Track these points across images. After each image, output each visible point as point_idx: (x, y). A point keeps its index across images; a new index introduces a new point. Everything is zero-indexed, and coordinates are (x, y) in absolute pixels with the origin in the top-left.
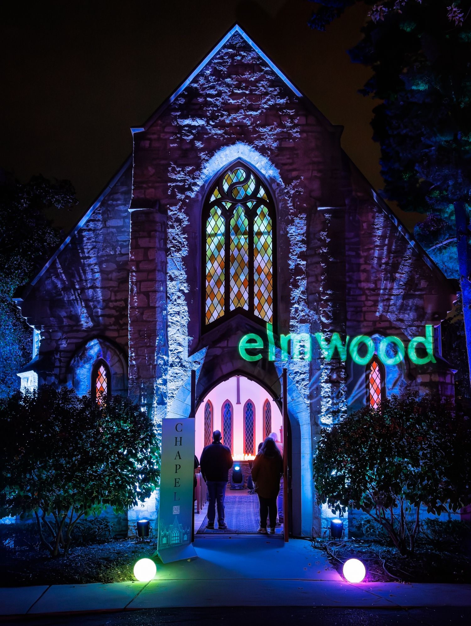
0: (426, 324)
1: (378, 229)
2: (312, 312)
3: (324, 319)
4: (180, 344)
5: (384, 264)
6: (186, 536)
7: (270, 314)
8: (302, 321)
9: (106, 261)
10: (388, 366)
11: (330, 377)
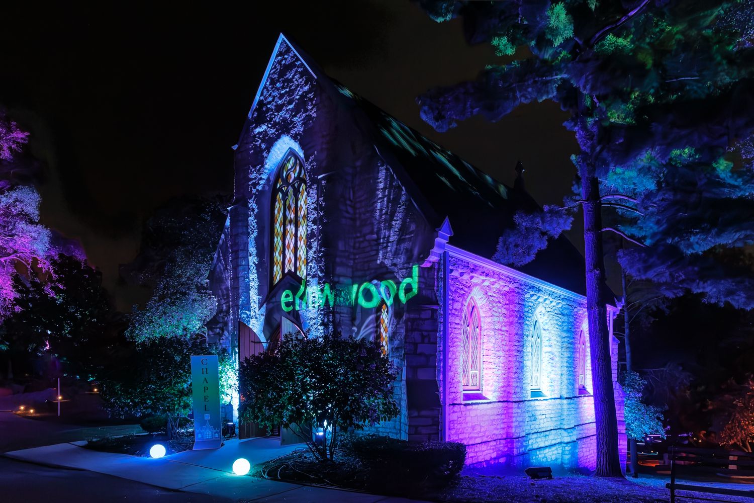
0: (413, 265)
1: (381, 182)
3: (319, 273)
4: (255, 302)
5: (384, 214)
6: (217, 434)
8: (314, 276)
11: (323, 320)
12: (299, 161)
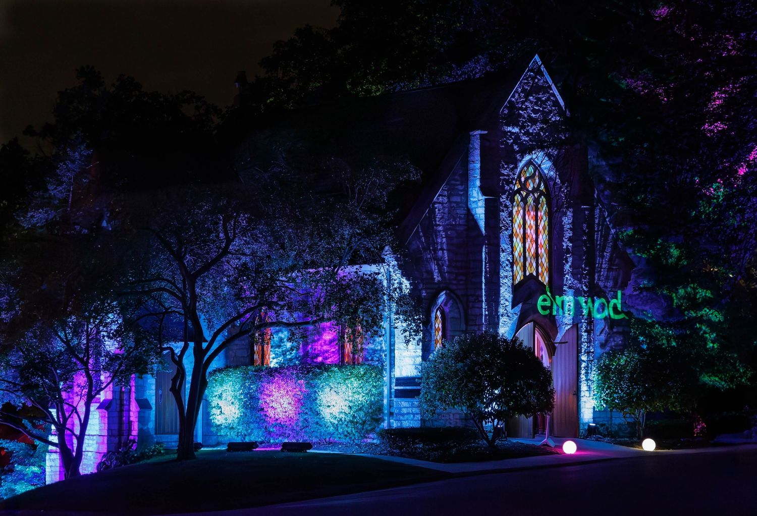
0: (618, 289)
2: (576, 281)
3: (584, 287)
4: (506, 300)
5: (599, 244)
7: (547, 279)
8: (570, 288)
9: (450, 229)
10: (597, 320)
12: (539, 172)
